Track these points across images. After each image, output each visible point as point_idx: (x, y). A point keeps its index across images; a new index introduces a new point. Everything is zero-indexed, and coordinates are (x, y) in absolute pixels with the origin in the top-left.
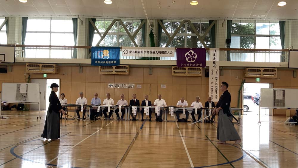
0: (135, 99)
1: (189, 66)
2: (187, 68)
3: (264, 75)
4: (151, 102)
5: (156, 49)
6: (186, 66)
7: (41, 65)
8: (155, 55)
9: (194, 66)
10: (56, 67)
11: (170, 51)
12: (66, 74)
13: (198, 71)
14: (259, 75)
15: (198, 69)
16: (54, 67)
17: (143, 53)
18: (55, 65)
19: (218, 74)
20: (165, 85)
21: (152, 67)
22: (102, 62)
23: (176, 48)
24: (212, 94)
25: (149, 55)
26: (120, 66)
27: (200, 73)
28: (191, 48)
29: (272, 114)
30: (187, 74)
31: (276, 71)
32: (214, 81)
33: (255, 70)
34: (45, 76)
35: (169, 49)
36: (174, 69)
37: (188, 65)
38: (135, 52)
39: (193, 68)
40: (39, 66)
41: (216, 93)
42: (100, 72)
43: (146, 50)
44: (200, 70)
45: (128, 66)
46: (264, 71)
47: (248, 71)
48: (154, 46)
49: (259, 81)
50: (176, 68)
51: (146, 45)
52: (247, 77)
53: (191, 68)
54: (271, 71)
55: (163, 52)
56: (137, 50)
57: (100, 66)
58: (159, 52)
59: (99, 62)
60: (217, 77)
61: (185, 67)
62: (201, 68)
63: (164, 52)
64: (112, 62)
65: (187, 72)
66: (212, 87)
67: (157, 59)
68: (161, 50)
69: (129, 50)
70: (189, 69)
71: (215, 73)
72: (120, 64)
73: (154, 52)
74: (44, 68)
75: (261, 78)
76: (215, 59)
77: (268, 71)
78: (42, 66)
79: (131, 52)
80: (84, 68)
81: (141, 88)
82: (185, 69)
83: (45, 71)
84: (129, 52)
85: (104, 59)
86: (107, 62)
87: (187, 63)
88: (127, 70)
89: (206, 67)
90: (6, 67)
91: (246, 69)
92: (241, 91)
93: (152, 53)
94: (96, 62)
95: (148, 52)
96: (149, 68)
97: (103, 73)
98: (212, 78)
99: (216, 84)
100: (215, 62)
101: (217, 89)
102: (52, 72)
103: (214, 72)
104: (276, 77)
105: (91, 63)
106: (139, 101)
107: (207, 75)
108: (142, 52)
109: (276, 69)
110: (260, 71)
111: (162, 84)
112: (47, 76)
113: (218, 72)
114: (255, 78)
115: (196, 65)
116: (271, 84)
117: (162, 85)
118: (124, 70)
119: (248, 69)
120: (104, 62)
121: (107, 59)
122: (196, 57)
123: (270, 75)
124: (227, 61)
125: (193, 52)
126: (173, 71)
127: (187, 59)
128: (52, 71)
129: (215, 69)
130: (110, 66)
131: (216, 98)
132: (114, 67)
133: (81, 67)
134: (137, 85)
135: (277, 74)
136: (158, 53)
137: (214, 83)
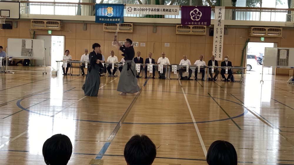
0: (139, 57)
1: (193, 25)
2: (191, 26)
3: (269, 34)
4: (155, 60)
5: (160, 7)
6: (191, 24)
7: (45, 21)
8: (160, 13)
9: (199, 25)
10: (60, 24)
11: (174, 9)
12: (70, 31)
13: (202, 30)
14: (264, 34)
15: (203, 28)
16: (58, 23)
17: (148, 11)
18: (59, 22)
19: (223, 33)
20: (169, 44)
21: (157, 25)
22: (106, 20)
23: (181, 6)
24: (215, 53)
25: (154, 13)
26: (124, 23)
27: (205, 32)
28: (196, 6)
29: (275, 73)
30: (191, 33)
31: (281, 30)
32: (219, 39)
33: (260, 30)
34: (50, 32)
35: (174, 6)
36: (178, 27)
37: (193, 23)
38: (139, 9)
39: (198, 27)
40: (44, 23)
41: (220, 52)
42: (104, 30)
43: (151, 8)
44: (204, 28)
45: (132, 24)
46: (269, 30)
47: (253, 30)
48: (159, 4)
49: (263, 40)
50: (181, 26)
51: (150, 3)
52: (252, 37)
53: (195, 27)
54: (276, 30)
55: (167, 10)
56: (142, 8)
57: (104, 24)
58: (164, 10)
59: (103, 19)
60: (221, 36)
61: (189, 26)
62: (205, 26)
63: (169, 10)
64: (116, 20)
65: (191, 31)
66: (216, 45)
67: (162, 17)
68: (166, 8)
69: (133, 8)
70: (193, 28)
71: (219, 32)
72: (125, 21)
73: (158, 10)
74: (48, 25)
75: (265, 38)
76: (220, 18)
77: (273, 30)
78: (47, 23)
79: (135, 9)
80: (88, 26)
81: (145, 46)
82: (190, 28)
83: (50, 27)
84: (133, 9)
85: (108, 16)
86: (111, 20)
87: (192, 21)
88: (131, 27)
89: (210, 26)
90: (11, 23)
91: (251, 28)
92: (245, 50)
93: (157, 11)
94: (100, 19)
95: (152, 10)
96: (153, 26)
97: (107, 31)
98: (217, 37)
99: (220, 43)
100: (220, 20)
101: (221, 48)
102: (57, 29)
103: (219, 30)
104: (281, 36)
105: (95, 20)
106: (143, 59)
107: (211, 34)
108: (146, 10)
109: (281, 29)
110: (265, 30)
111: (166, 42)
112: (52, 33)
113: (223, 31)
114: (260, 37)
115: (200, 24)
116: (275, 44)
117: (165, 44)
118: (128, 28)
119: (253, 28)
120: (108, 20)
121: (111, 16)
122: (201, 15)
123: (275, 35)
124: (233, 19)
125: (198, 10)
126: (177, 29)
127: (192, 18)
128: (57, 27)
129: (219, 28)
130: (114, 24)
131: (220, 57)
132: (118, 25)
133: (85, 24)
134: (141, 44)
135: (282, 34)
136: (162, 10)
137: (219, 42)
